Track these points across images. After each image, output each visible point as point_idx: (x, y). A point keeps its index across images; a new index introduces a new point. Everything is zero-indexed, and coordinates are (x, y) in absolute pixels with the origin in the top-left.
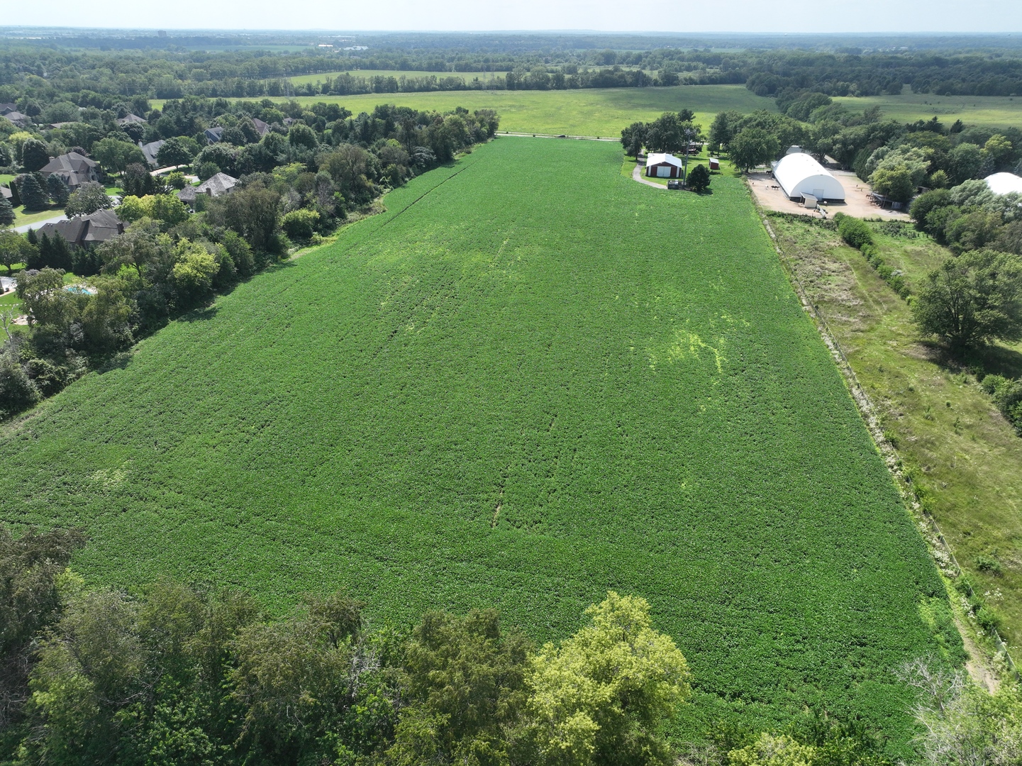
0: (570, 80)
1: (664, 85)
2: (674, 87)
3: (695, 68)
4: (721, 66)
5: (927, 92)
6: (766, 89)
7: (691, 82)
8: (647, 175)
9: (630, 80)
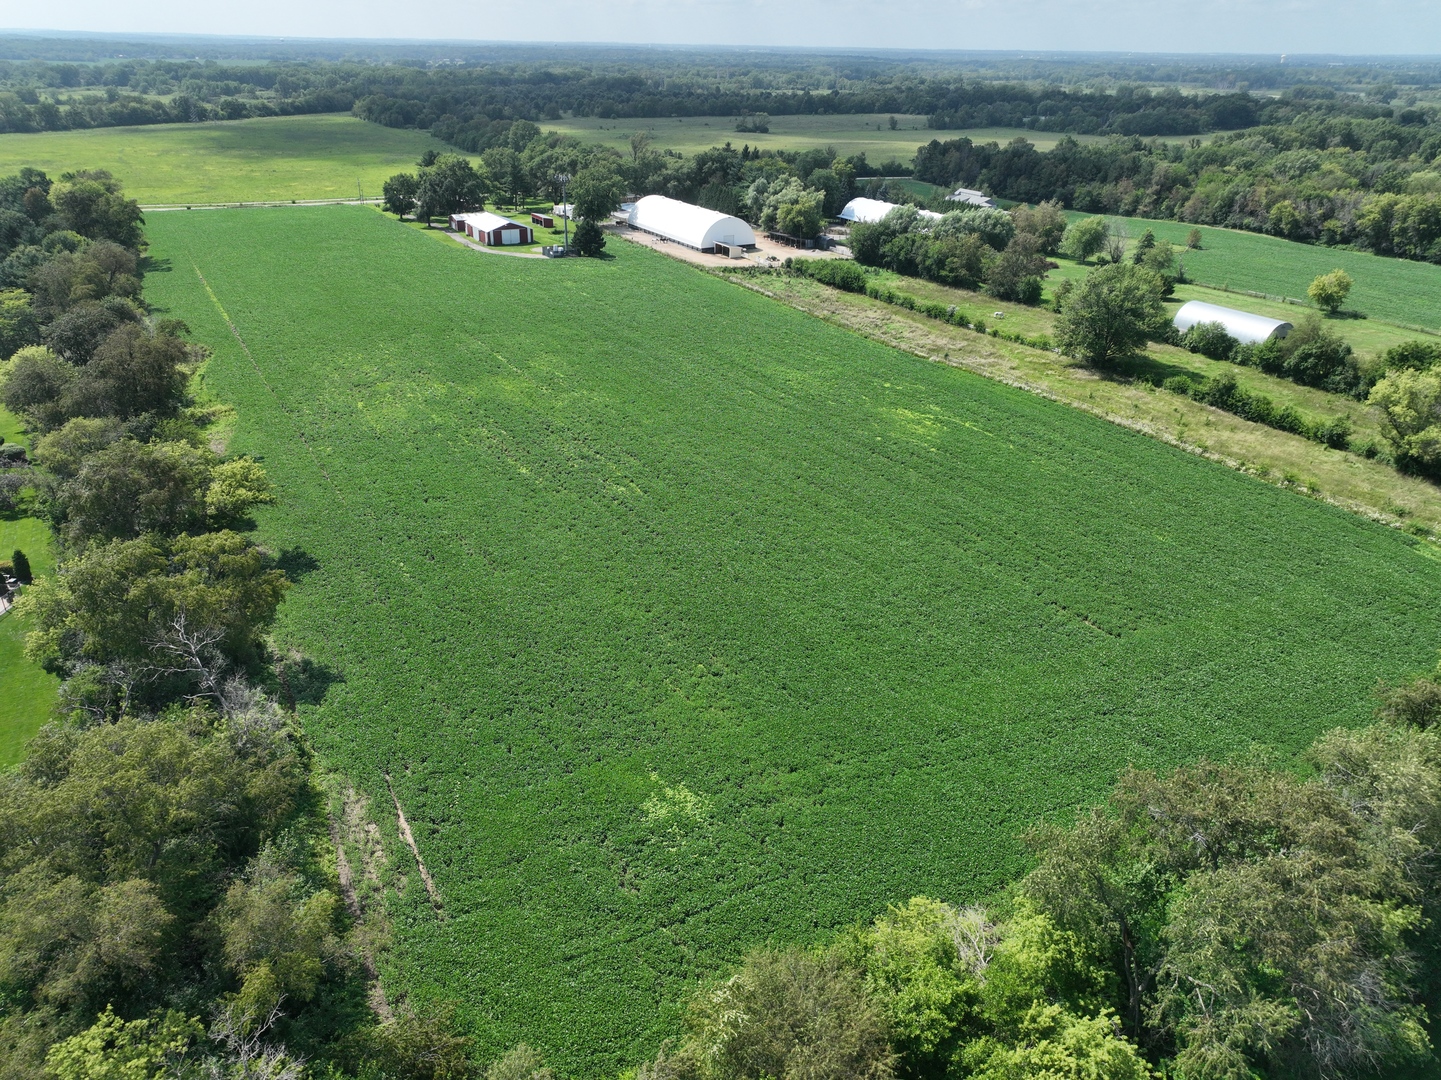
0: (69, 114)
1: (230, 117)
2: (246, 121)
3: (237, 91)
4: (277, 86)
5: (587, 115)
6: (401, 118)
7: (266, 111)
8: (489, 244)
9: (175, 112)
